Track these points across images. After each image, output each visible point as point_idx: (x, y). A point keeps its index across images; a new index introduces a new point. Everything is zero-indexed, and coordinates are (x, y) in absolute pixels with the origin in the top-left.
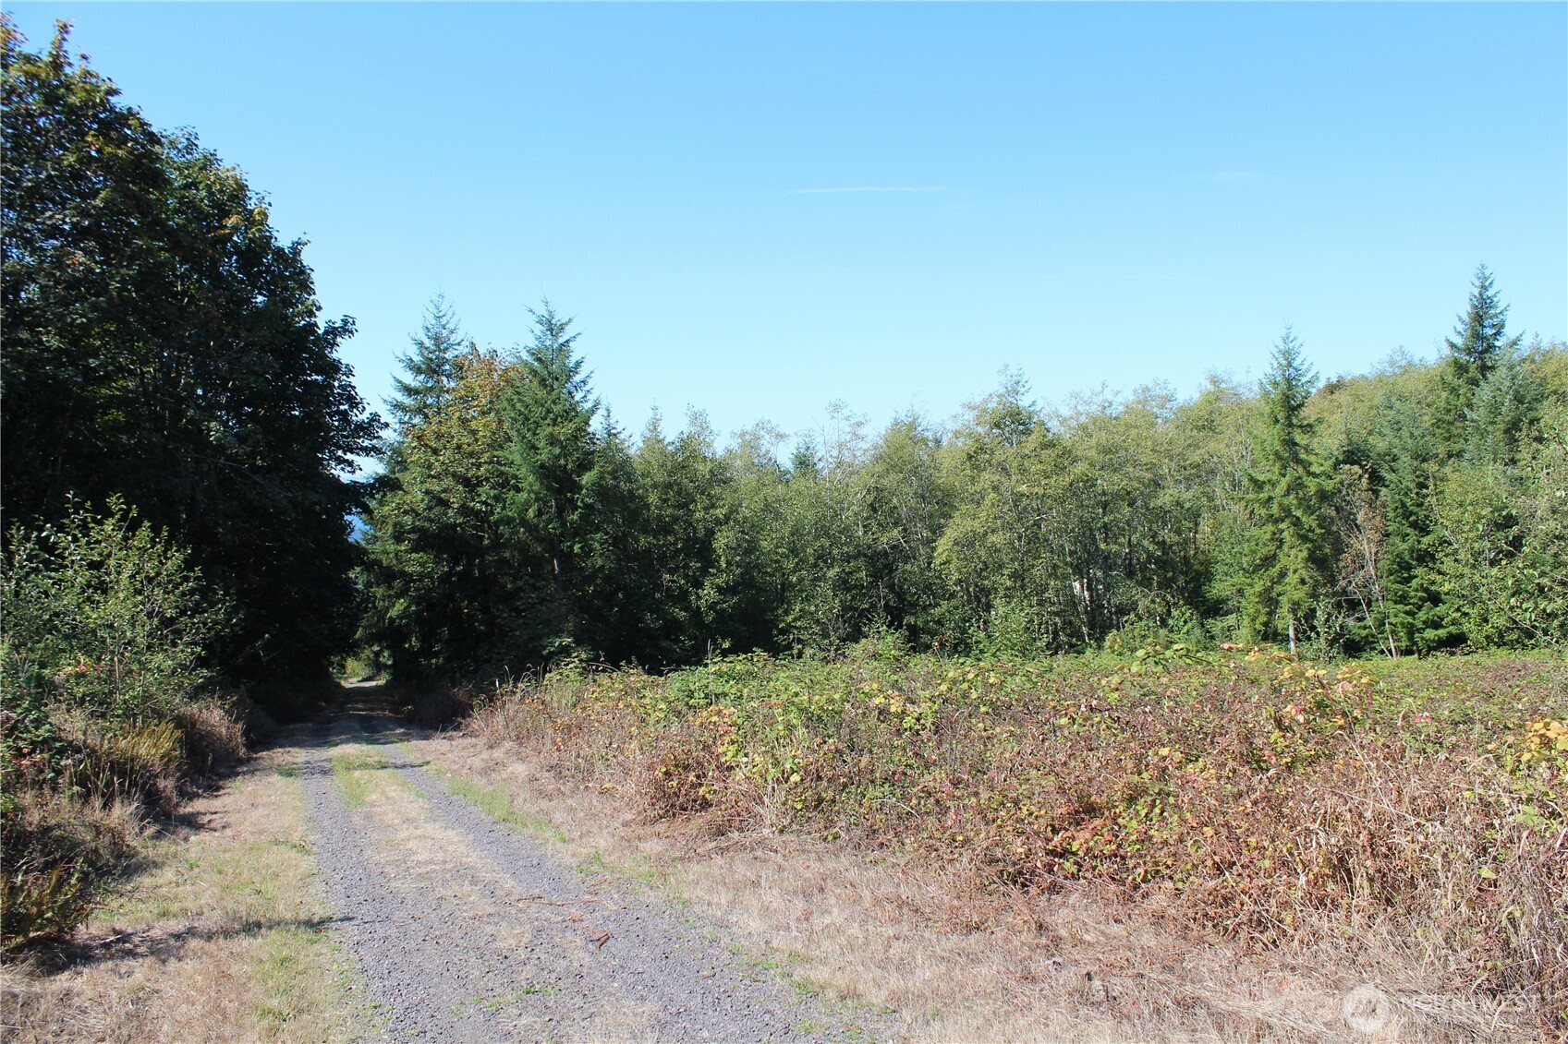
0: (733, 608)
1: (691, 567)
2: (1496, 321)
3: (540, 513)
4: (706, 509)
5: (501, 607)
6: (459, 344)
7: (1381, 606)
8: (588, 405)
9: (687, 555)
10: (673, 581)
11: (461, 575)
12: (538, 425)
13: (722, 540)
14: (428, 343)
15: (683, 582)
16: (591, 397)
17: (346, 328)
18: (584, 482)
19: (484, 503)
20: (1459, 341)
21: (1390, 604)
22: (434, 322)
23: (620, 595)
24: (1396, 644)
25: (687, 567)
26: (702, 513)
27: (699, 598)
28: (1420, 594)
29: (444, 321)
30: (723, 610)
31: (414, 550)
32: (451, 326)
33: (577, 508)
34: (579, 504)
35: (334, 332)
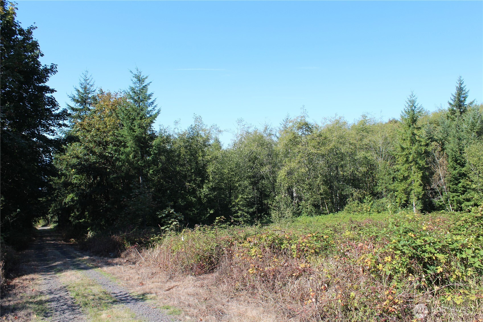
0: (214, 197)
1: (197, 180)
2: (464, 96)
3: (135, 157)
4: (203, 156)
5: (123, 196)
6: (94, 91)
7: (446, 194)
8: (154, 112)
9: (196, 175)
10: (191, 186)
11: (99, 183)
12: (134, 119)
13: (210, 169)
14: (81, 90)
15: (194, 186)
16: (157, 109)
17: (52, 70)
18: (153, 144)
19: (109, 153)
20: (452, 102)
21: (449, 193)
22: (84, 82)
23: (168, 192)
24: (453, 207)
25: (195, 180)
26: (202, 158)
27: (201, 193)
28: (462, 189)
29: (88, 82)
30: (210, 197)
31: (77, 173)
32: (91, 83)
33: (151, 155)
34: (152, 153)
35: (47, 71)
